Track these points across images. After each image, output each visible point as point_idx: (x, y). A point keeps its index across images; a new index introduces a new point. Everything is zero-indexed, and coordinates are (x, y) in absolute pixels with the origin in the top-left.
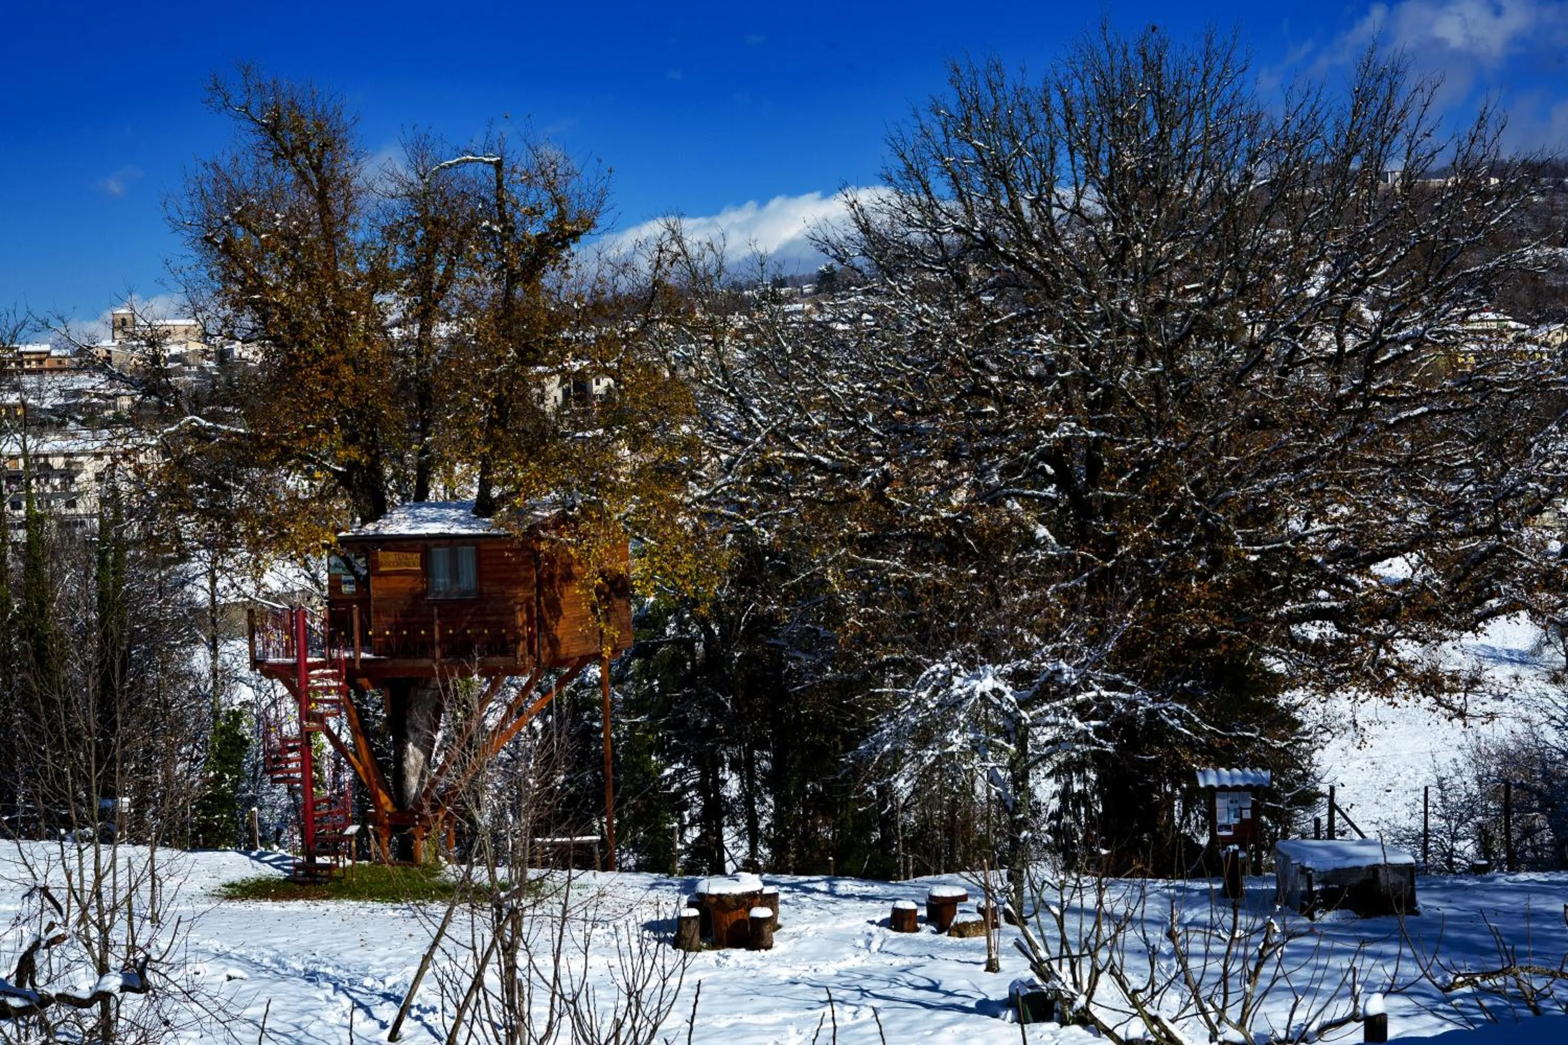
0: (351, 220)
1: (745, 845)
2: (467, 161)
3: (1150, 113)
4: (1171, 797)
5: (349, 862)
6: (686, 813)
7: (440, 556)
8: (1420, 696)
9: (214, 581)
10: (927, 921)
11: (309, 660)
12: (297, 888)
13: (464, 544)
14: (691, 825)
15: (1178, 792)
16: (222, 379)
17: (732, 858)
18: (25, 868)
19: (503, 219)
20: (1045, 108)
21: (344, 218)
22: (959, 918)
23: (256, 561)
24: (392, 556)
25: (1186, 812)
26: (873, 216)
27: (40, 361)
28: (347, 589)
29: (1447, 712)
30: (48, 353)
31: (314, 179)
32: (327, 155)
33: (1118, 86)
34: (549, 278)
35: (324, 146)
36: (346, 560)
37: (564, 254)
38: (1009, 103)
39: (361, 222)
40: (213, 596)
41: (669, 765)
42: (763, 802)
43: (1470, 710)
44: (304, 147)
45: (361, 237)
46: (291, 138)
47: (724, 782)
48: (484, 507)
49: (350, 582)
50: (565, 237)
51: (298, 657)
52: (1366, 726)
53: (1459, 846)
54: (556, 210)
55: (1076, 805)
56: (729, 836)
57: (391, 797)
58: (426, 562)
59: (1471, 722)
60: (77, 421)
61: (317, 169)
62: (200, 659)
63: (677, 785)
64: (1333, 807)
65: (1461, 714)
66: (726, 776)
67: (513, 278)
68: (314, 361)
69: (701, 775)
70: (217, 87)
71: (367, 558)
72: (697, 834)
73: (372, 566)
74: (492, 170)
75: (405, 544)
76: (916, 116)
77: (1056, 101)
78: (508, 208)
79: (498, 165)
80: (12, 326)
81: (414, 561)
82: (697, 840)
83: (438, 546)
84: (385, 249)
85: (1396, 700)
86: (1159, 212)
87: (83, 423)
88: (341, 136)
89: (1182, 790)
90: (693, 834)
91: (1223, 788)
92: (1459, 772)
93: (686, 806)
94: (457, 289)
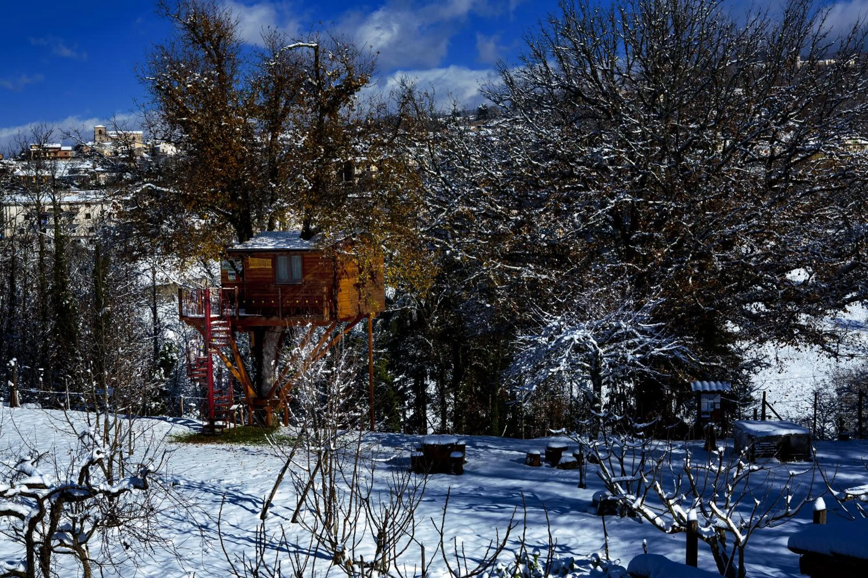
0: (235, 78)
1: (439, 420)
2: (299, 46)
3: (670, 22)
4: (670, 397)
5: (232, 425)
6: (406, 402)
7: (282, 261)
8: (813, 345)
9: (154, 273)
10: (546, 460)
11: (212, 316)
12: (205, 438)
13: (296, 254)
14: (409, 409)
15: (674, 394)
16: (154, 164)
17: (432, 426)
18: (68, 424)
19: (318, 77)
20: (612, 20)
21: (231, 76)
22: (563, 460)
23: (183, 263)
24: (256, 260)
25: (678, 406)
26: (515, 79)
27: (55, 153)
28: (231, 278)
29: (827, 353)
30: (60, 148)
31: (215, 55)
32: (222, 42)
33: (653, 8)
34: (342, 111)
35: (220, 38)
36: (231, 262)
37: (351, 97)
38: (591, 16)
39: (241, 79)
40: (154, 281)
41: (397, 376)
42: (449, 397)
43: (841, 352)
44: (209, 38)
45: (240, 87)
46: (202, 31)
47: (427, 386)
48: (307, 234)
49: (232, 274)
50: (352, 88)
51: (206, 314)
52: (783, 360)
53: (827, 426)
54: (347, 74)
55: (619, 401)
56: (430, 415)
57: (254, 390)
58: (274, 264)
59: (841, 359)
60: (76, 186)
61: (216, 49)
62: (147, 316)
63: (401, 387)
64: (764, 403)
65: (836, 355)
66: (428, 382)
67: (324, 111)
68: (215, 154)
69: (415, 382)
70: (162, 4)
71: (243, 261)
72: (412, 413)
73: (245, 265)
74: (312, 51)
75: (263, 254)
76: (540, 24)
77: (617, 15)
78: (321, 72)
79: (316, 49)
80: (45, 133)
81: (267, 264)
82: (412, 417)
83: (281, 255)
84: (253, 94)
85: (800, 347)
86: (675, 78)
87: (78, 187)
88: (229, 31)
89: (676, 393)
90: (410, 413)
91: (705, 392)
92: (827, 387)
93: (407, 398)
94: (290, 116)
